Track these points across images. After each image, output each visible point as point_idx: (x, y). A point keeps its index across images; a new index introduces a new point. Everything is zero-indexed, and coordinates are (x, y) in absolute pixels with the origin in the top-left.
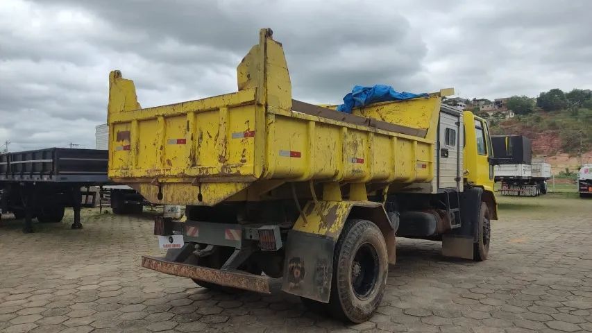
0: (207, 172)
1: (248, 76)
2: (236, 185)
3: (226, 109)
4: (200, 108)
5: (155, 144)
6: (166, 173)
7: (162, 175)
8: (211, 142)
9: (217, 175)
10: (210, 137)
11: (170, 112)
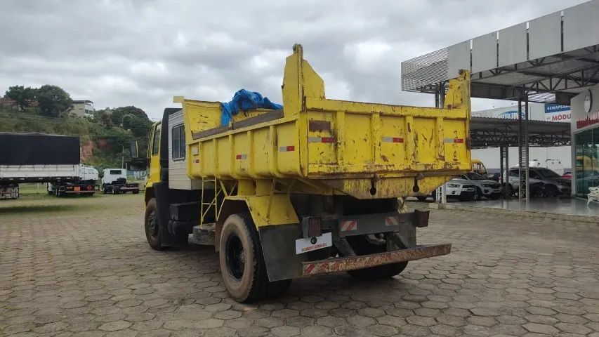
0: (432, 168)
1: (461, 100)
2: (445, 178)
3: (442, 120)
4: (422, 114)
5: (366, 140)
6: (390, 169)
7: (384, 171)
8: (427, 144)
9: (441, 171)
10: (425, 139)
11: (389, 111)
